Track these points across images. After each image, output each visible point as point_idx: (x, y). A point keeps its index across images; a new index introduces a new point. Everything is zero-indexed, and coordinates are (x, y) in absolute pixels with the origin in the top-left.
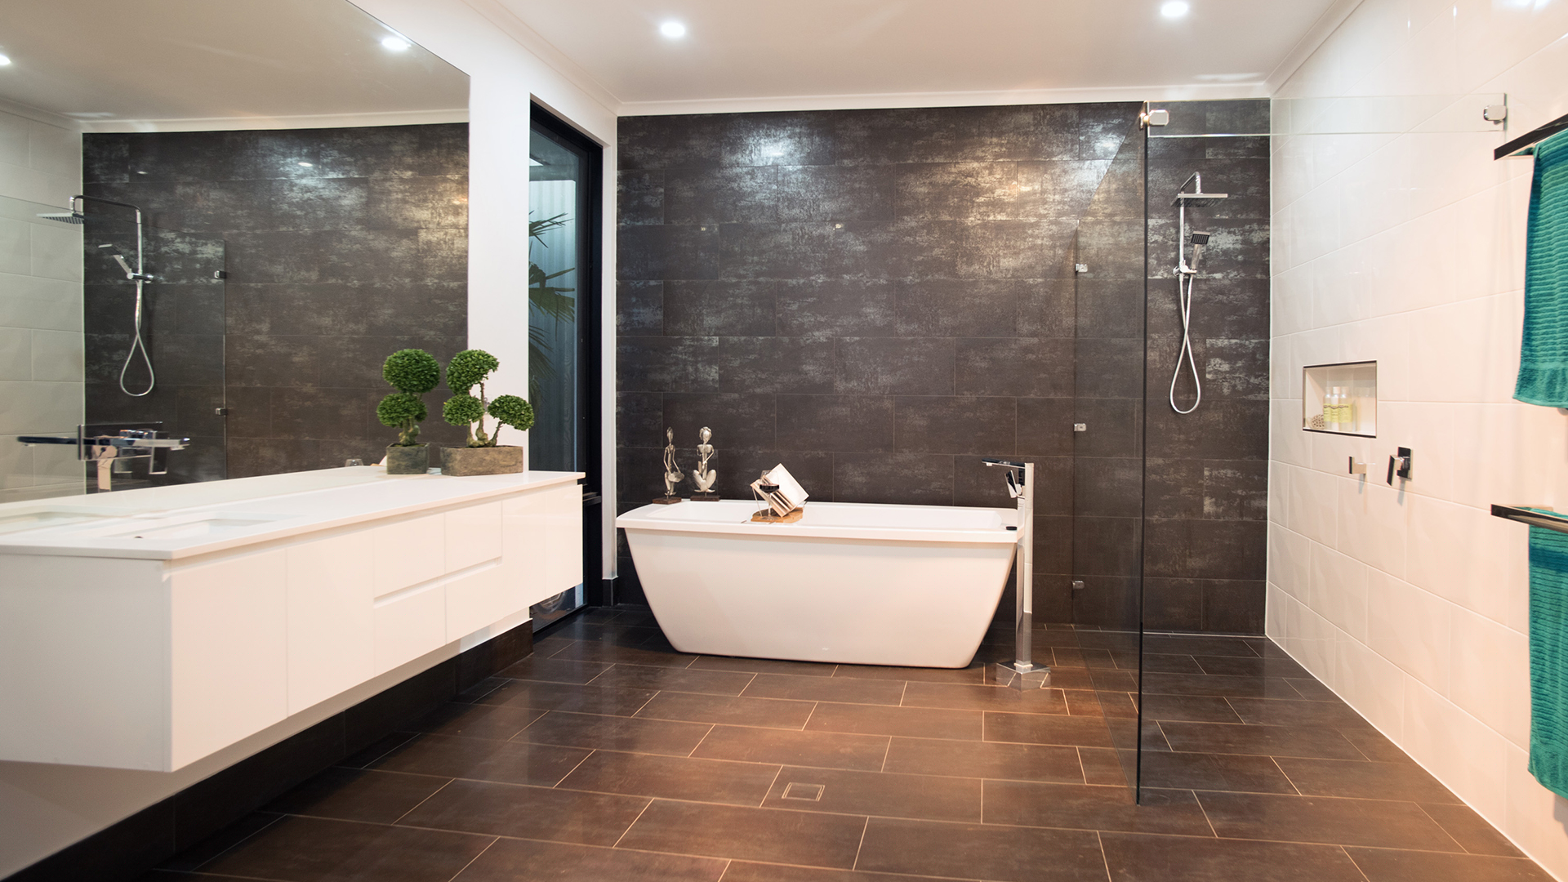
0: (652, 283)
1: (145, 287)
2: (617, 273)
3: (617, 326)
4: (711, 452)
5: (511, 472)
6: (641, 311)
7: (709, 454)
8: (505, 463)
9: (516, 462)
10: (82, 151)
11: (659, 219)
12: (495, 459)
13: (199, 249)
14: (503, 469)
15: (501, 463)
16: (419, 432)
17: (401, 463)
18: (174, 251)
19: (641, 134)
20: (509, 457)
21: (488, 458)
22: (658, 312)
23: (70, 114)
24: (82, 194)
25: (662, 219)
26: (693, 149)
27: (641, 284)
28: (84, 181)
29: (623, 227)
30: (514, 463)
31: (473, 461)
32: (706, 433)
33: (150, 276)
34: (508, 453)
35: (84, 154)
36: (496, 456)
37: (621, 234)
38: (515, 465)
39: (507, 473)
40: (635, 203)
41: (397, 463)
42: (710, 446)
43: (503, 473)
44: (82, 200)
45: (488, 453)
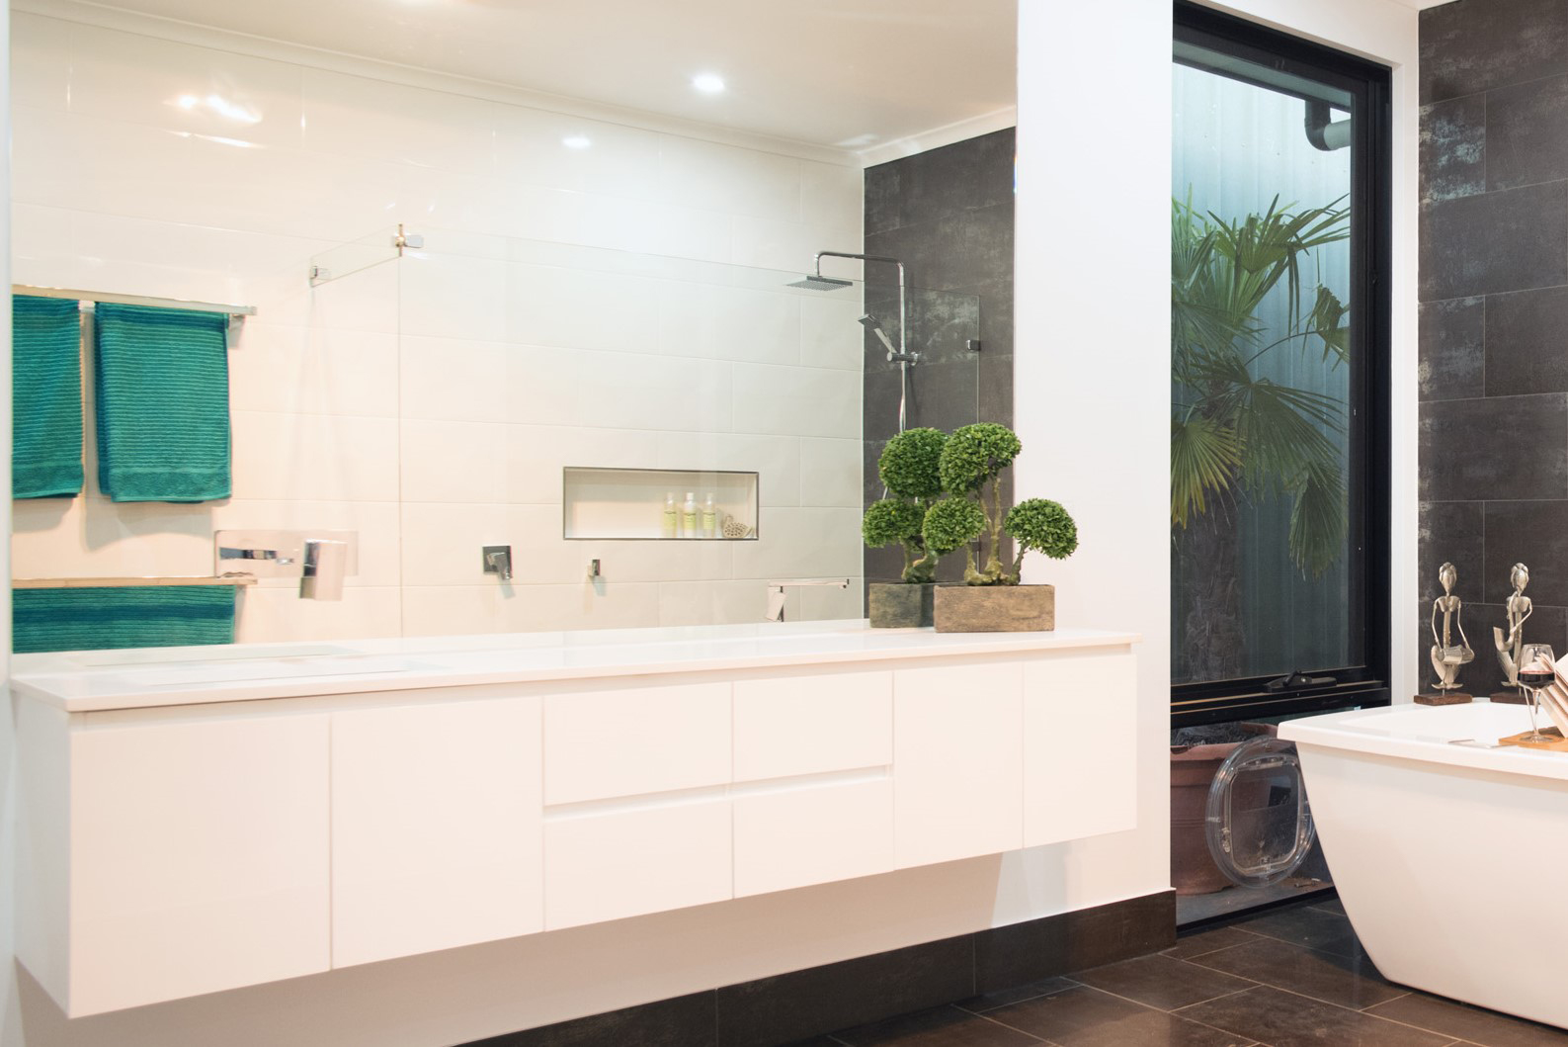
0: (1470, 301)
1: (909, 370)
2: (1420, 289)
3: (1420, 384)
4: (1528, 610)
5: (1030, 629)
6: (1454, 353)
7: (1524, 615)
8: (1019, 613)
9: (1041, 613)
10: (863, 194)
11: (1478, 184)
12: (1001, 606)
13: (957, 310)
14: (1016, 624)
15: (1013, 613)
16: (936, 562)
17: (888, 610)
18: (935, 317)
19: (1451, 36)
20: (1027, 603)
21: (988, 604)
22: (1478, 354)
23: (842, 144)
24: (863, 253)
25: (1483, 182)
26: (1527, 46)
27: (1453, 305)
28: (866, 234)
29: (1428, 205)
30: (1035, 614)
31: (962, 607)
32: (1521, 574)
33: (916, 356)
34: (1025, 596)
35: (866, 197)
36: (1003, 601)
37: (1428, 218)
38: (1039, 617)
39: (1023, 630)
40: (1444, 160)
41: (882, 610)
42: (1527, 600)
43: (1016, 630)
44: (863, 260)
45: (989, 594)
